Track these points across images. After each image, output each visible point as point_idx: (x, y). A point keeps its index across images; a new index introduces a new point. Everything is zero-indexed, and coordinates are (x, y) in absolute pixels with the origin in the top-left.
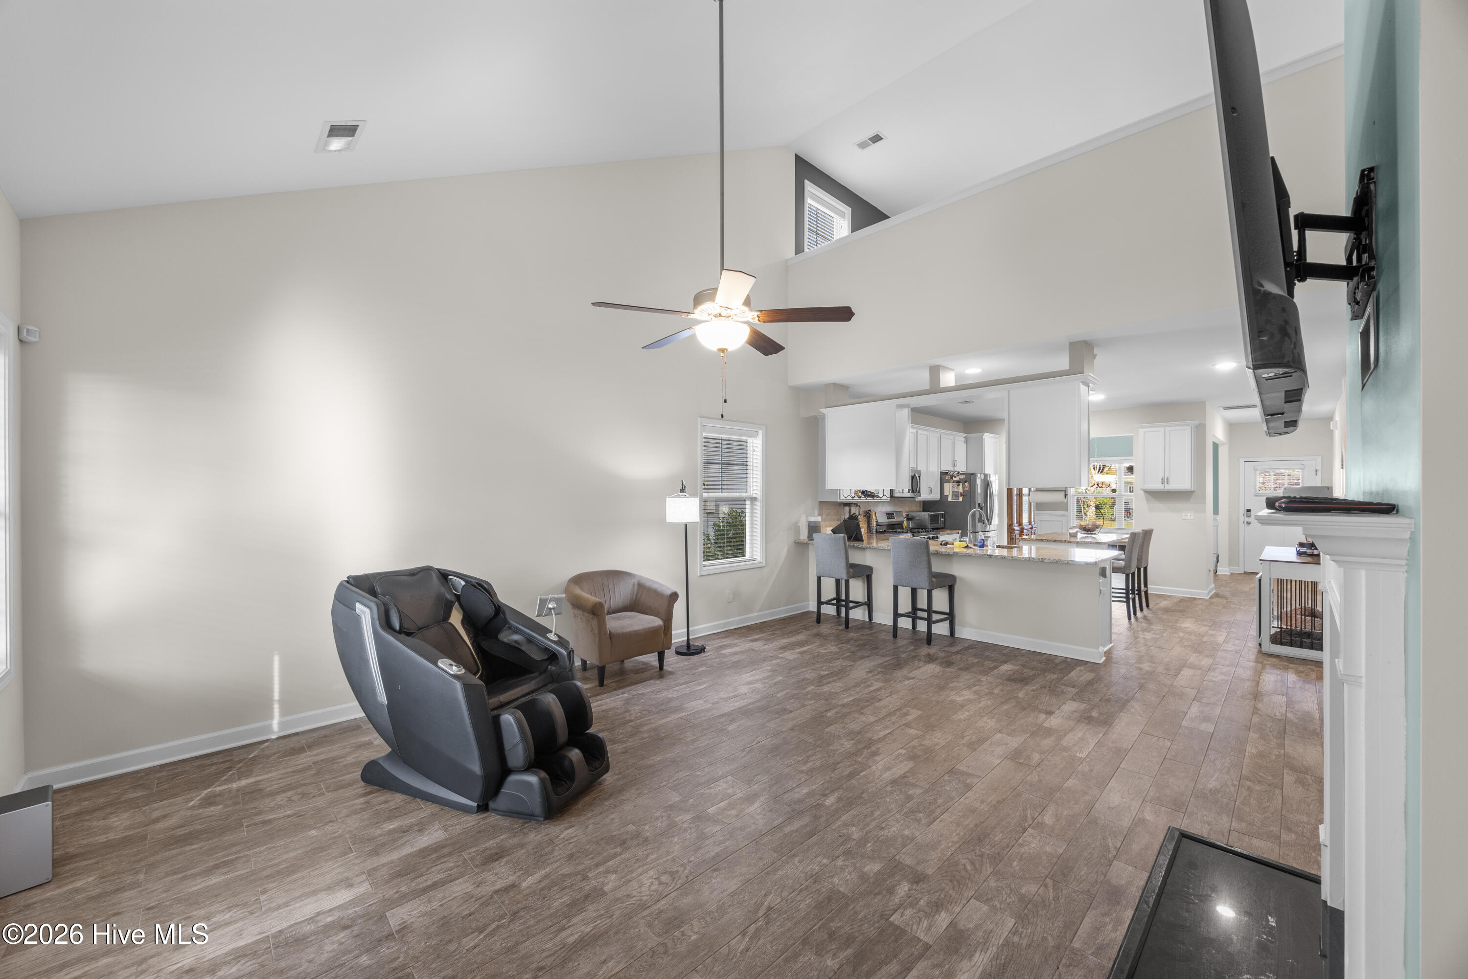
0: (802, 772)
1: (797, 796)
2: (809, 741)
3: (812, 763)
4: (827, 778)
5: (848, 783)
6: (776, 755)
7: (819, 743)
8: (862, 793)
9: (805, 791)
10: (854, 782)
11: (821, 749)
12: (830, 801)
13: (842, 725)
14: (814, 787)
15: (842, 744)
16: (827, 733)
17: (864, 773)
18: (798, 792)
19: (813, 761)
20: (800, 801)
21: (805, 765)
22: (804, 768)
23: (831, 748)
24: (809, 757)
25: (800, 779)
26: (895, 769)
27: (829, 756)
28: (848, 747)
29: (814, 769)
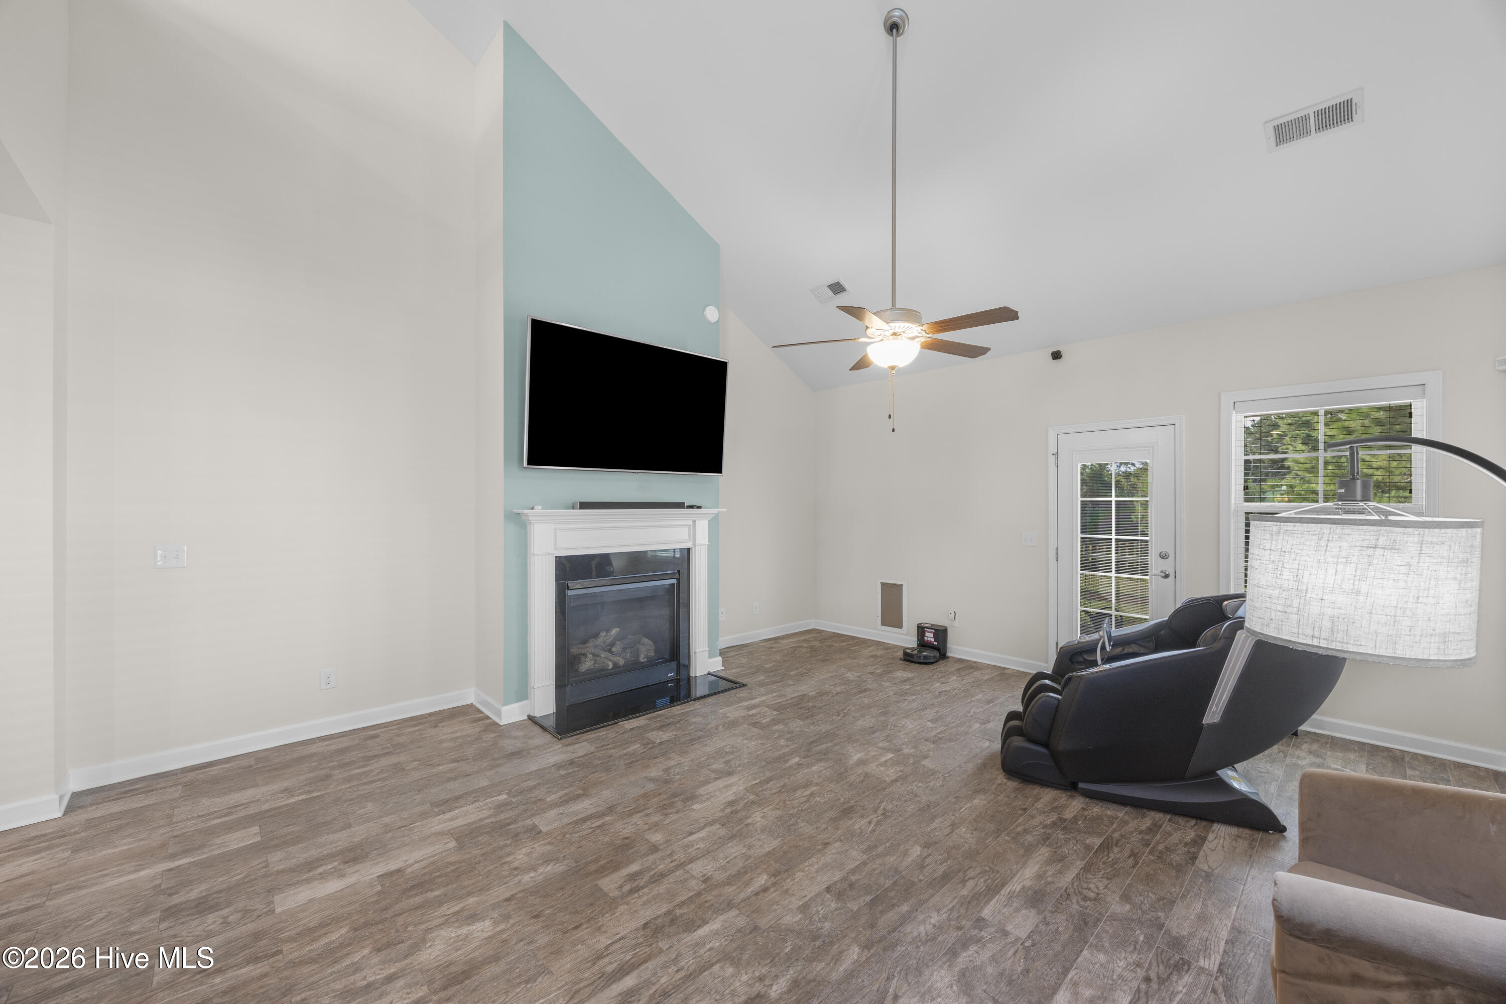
0: (817, 784)
1: (823, 764)
2: (804, 824)
3: (805, 794)
4: (792, 778)
5: (774, 773)
6: (844, 803)
7: (792, 821)
8: (765, 766)
9: (815, 767)
10: (768, 774)
11: (792, 812)
12: (796, 760)
13: (752, 852)
14: (807, 770)
15: (764, 817)
16: (777, 837)
17: (754, 782)
18: (821, 767)
19: (803, 796)
20: (820, 760)
21: (812, 792)
22: (814, 788)
23: (778, 813)
24: (808, 801)
25: (819, 777)
26: (721, 786)
27: (784, 802)
28: (757, 813)
29: (804, 787)
